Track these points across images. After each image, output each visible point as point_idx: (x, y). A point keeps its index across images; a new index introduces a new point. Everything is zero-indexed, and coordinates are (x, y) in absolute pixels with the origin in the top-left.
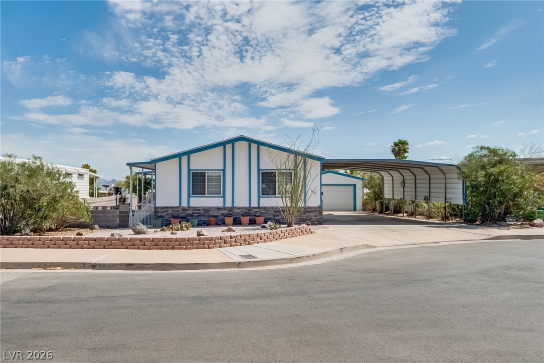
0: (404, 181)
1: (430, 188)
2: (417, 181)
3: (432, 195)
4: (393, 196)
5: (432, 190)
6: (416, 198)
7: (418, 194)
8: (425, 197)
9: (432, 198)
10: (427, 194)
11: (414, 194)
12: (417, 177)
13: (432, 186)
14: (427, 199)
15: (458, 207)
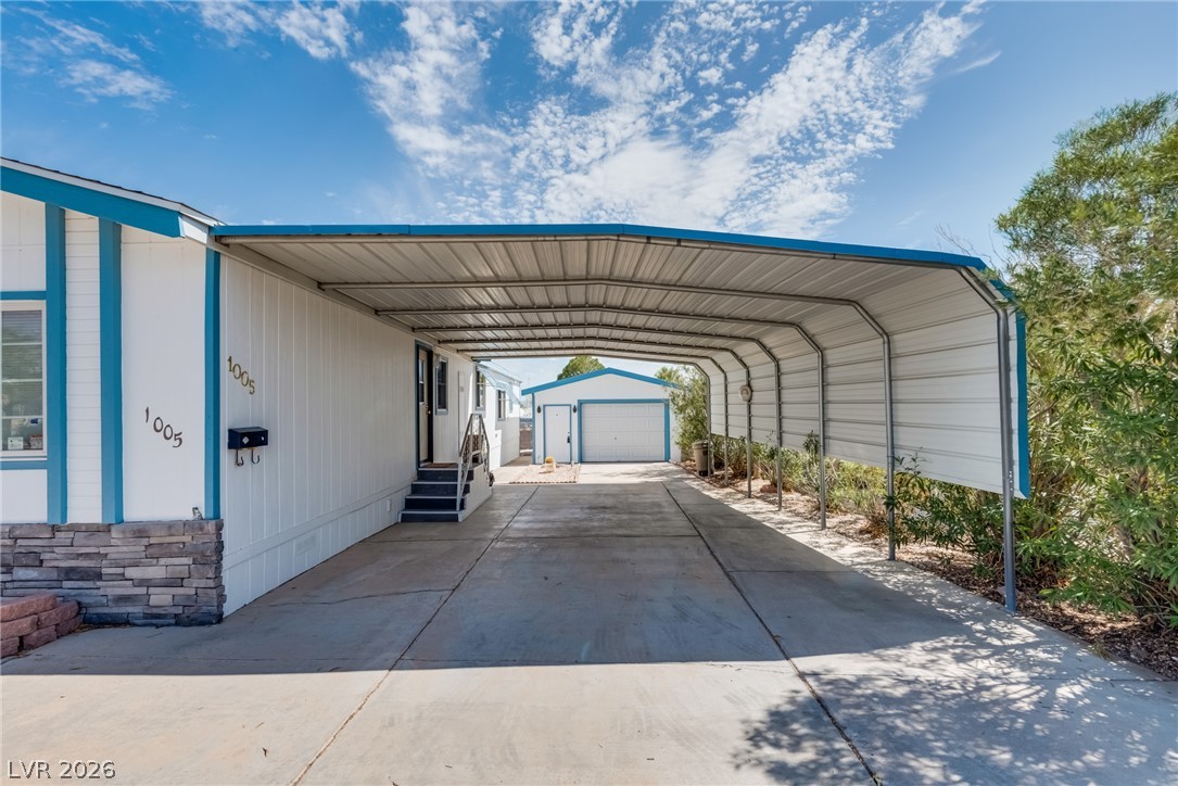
0: (749, 385)
1: (825, 403)
2: (785, 380)
3: (833, 430)
4: (727, 430)
5: (833, 411)
6: (780, 439)
7: (787, 425)
8: (810, 436)
9: (834, 446)
10: (816, 428)
11: (774, 426)
12: (785, 366)
13: (832, 393)
14: (816, 445)
15: (959, 501)
